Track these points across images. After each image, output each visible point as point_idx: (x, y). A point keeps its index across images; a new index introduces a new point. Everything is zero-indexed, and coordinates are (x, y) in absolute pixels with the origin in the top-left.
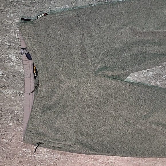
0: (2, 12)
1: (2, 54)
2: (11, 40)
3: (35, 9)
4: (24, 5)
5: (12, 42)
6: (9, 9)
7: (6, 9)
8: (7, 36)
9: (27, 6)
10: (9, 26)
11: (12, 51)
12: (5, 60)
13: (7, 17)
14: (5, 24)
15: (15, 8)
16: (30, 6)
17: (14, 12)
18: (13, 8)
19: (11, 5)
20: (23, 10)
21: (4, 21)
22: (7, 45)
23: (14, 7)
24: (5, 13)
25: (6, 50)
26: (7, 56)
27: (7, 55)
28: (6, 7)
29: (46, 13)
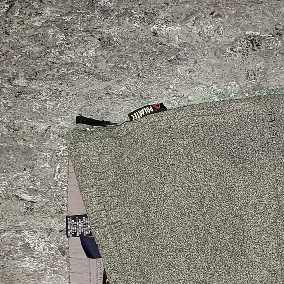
0: (20, 93)
1: (5, 231)
2: (38, 183)
3: (123, 88)
4: (89, 74)
5: (42, 192)
6: (42, 86)
7: (34, 85)
8: (25, 170)
9: (101, 78)
10: (35, 140)
11: (37, 223)
12: (10, 252)
13: (34, 109)
14: (24, 133)
15: (60, 82)
16: (110, 80)
17: (55, 95)
18: (55, 84)
19: (50, 72)
20: (85, 91)
21: (21, 121)
22: (22, 200)
23: (59, 79)
24: (29, 97)
25: (19, 218)
26: (18, 236)
27: (20, 232)
28: (32, 79)
29: (162, 104)
